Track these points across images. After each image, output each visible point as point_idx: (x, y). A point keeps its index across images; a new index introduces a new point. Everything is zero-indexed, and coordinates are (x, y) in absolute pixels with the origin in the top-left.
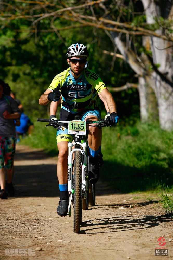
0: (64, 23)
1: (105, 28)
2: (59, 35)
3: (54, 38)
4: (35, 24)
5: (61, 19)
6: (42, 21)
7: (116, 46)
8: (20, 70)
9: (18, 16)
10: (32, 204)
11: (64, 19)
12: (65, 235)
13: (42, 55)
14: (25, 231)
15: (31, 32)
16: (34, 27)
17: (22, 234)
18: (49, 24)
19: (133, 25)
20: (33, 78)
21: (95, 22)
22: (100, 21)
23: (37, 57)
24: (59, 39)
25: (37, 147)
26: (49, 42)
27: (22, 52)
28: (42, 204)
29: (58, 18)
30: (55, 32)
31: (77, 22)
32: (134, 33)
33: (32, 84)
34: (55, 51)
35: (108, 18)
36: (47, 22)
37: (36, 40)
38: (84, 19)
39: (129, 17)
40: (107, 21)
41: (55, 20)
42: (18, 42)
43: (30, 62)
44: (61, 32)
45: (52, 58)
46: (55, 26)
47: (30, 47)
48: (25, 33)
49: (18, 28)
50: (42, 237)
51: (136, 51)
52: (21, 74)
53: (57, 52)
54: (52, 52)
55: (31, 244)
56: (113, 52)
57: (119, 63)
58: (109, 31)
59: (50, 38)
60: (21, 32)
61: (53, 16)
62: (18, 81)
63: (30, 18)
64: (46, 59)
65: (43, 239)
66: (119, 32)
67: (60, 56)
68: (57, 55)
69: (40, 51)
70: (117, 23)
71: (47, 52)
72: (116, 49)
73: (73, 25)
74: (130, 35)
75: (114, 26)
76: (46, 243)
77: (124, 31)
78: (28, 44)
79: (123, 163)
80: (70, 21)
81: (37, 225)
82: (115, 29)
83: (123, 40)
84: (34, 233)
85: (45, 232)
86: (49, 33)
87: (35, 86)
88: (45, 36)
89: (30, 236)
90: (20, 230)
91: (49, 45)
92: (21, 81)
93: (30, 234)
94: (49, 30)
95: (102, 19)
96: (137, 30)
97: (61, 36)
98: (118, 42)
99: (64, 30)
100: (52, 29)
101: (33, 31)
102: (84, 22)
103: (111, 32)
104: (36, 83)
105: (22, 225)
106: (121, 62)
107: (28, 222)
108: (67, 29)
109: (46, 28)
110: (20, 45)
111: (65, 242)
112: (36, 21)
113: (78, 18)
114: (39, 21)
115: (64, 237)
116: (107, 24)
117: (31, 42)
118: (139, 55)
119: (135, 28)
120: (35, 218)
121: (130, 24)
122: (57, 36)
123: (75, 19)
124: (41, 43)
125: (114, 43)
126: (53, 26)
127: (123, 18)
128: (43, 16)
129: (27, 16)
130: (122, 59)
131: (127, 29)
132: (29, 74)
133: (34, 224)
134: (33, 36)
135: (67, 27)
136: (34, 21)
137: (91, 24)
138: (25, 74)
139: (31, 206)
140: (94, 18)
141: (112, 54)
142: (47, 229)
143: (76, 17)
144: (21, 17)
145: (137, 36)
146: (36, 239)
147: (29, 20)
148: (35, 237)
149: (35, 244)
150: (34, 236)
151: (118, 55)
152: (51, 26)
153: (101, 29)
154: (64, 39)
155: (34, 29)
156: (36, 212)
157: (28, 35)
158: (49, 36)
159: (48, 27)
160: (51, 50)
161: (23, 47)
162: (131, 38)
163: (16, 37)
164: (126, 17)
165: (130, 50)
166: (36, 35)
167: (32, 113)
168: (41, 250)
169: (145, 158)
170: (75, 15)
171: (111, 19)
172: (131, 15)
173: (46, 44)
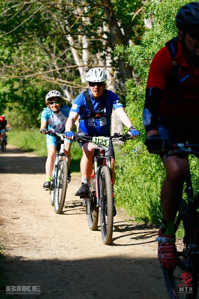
0: (37, 81)
1: (59, 84)
2: (34, 87)
3: (31, 88)
4: (22, 81)
5: (36, 79)
8: (13, 105)
9: (13, 76)
10: (17, 177)
11: (37, 78)
13: (25, 97)
14: (13, 192)
15: (19, 85)
16: (21, 82)
18: (29, 81)
19: (74, 83)
20: (20, 109)
21: (54, 81)
22: (56, 80)
23: (22, 98)
24: (35, 89)
26: (29, 90)
30: (32, 85)
31: (44, 80)
32: (74, 87)
33: (19, 112)
34: (32, 95)
35: (61, 78)
36: (28, 79)
37: (22, 89)
38: (48, 79)
39: (72, 78)
40: (60, 80)
41: (33, 79)
42: (13, 90)
43: (18, 101)
44: (36, 85)
45: (30, 99)
46: (33, 82)
47: (19, 93)
48: (16, 85)
49: (13, 83)
52: (13, 107)
53: (33, 96)
54: (31, 96)
58: (61, 86)
59: (30, 89)
60: (14, 85)
61: (31, 77)
62: (12, 111)
64: (27, 100)
66: (67, 86)
67: (34, 98)
68: (33, 98)
69: (24, 95)
70: (66, 81)
71: (27, 96)
72: (64, 95)
73: (42, 82)
74: (72, 88)
75: (64, 83)
76: (24, 198)
77: (69, 86)
80: (41, 80)
82: (65, 85)
83: (69, 91)
84: (17, 193)
86: (30, 86)
87: (21, 114)
88: (27, 87)
89: (15, 195)
91: (29, 92)
95: (57, 79)
96: (76, 86)
97: (35, 87)
98: (66, 92)
99: (37, 84)
100: (31, 83)
101: (20, 85)
103: (63, 87)
104: (21, 112)
106: (67, 103)
108: (39, 84)
109: (28, 83)
112: (22, 79)
116: (60, 82)
117: (19, 90)
119: (75, 85)
121: (73, 82)
122: (33, 88)
123: (43, 79)
124: (25, 91)
125: (64, 92)
126: (31, 82)
127: (69, 79)
130: (68, 101)
131: (71, 85)
134: (20, 87)
135: (38, 83)
137: (52, 82)
138: (15, 107)
140: (53, 78)
143: (44, 78)
144: (15, 77)
145: (76, 88)
147: (19, 78)
149: (19, 199)
151: (66, 99)
153: (57, 84)
154: (37, 89)
155: (21, 83)
156: (19, 182)
160: (30, 95)
161: (15, 93)
162: (73, 90)
163: (11, 87)
164: (71, 78)
165: (73, 96)
166: (22, 87)
167: (18, 128)
168: (22, 202)
169: (78, 154)
170: (43, 76)
171: (63, 79)
172: (73, 78)
173: (27, 91)
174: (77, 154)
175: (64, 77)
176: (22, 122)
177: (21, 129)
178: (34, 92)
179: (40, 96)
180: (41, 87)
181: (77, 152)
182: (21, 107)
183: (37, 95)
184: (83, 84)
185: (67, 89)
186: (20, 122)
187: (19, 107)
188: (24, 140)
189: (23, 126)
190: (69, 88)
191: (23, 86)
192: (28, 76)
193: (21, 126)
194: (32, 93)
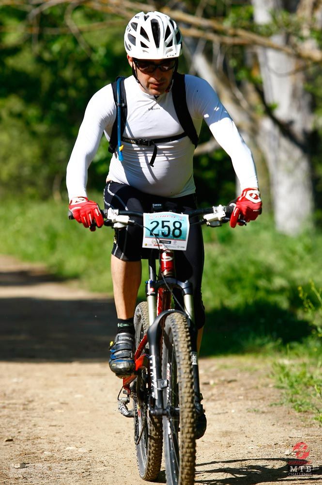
2: (81, 39)
3: (70, 45)
4: (35, 17)
5: (87, 9)
8: (2, 106)
11: (92, 9)
13: (47, 78)
16: (33, 22)
18: (62, 17)
19: (227, 24)
20: (27, 123)
24: (82, 47)
26: (60, 53)
29: (80, 7)
30: (72, 34)
31: (117, 15)
32: (228, 40)
34: (74, 69)
36: (57, 12)
38: (130, 10)
39: (220, 8)
40: (177, 15)
41: (75, 9)
43: (22, 92)
45: (65, 85)
46: (75, 21)
47: (24, 63)
48: (14, 34)
52: (4, 114)
53: (78, 74)
54: (68, 73)
59: (65, 45)
60: (5, 33)
63: (24, 4)
64: (54, 88)
66: (200, 38)
67: (82, 82)
68: (76, 79)
69: (43, 70)
70: (197, 20)
71: (56, 74)
73: (109, 20)
74: (222, 45)
75: (189, 26)
77: (211, 36)
80: (104, 13)
83: (209, 55)
86: (64, 35)
87: (31, 139)
91: (60, 59)
92: (5, 129)
94: (61, 29)
96: (235, 35)
97: (86, 42)
100: (68, 27)
101: (30, 31)
102: (130, 15)
104: (34, 134)
108: (98, 29)
110: (3, 58)
112: (36, 11)
113: (121, 7)
114: (42, 12)
117: (26, 53)
118: (239, 84)
119: (231, 31)
121: (221, 23)
122: (76, 42)
123: (114, 10)
124: (47, 56)
126: (69, 22)
127: (210, 10)
131: (216, 32)
132: (20, 115)
134: (29, 40)
136: (32, 11)
138: (11, 114)
140: (150, 8)
143: (115, 6)
144: (7, 2)
145: (234, 45)
147: (22, 9)
152: (65, 21)
154: (93, 50)
155: (32, 26)
158: (61, 41)
159: (58, 22)
160: (64, 67)
161: (11, 62)
162: (224, 50)
164: (215, 9)
166: (35, 39)
167: (23, 191)
169: (243, 288)
171: (185, 11)
172: (226, 5)
173: (55, 56)
174: (237, 287)
176: (35, 170)
177: (32, 197)
178: (79, 58)
179: (101, 72)
180: (105, 39)
181: (239, 280)
182: (33, 112)
184: (261, 29)
185: (201, 45)
186: (27, 171)
188: (44, 237)
189: (41, 182)
190: (209, 43)
191: (40, 37)
193: (33, 184)
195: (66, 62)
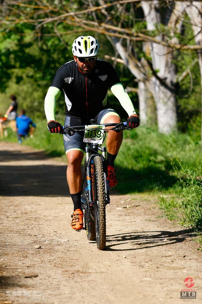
0: (67, 28)
1: (106, 33)
2: (62, 39)
3: (57, 42)
4: (39, 28)
5: (64, 24)
6: (45, 26)
7: (117, 50)
8: (23, 73)
9: (22, 20)
10: (32, 203)
11: (67, 24)
12: (64, 234)
13: (45, 58)
14: (24, 229)
15: (34, 36)
16: (38, 31)
17: (21, 232)
18: (52, 28)
19: (134, 31)
20: (36, 81)
21: (97, 27)
22: (101, 26)
23: (40, 60)
24: (62, 43)
25: (39, 148)
26: (52, 46)
27: (26, 55)
28: (42, 204)
29: (61, 23)
30: (57, 36)
31: (79, 27)
32: (134, 39)
33: (35, 86)
34: (58, 54)
35: (109, 23)
36: (50, 26)
37: (40, 44)
38: (86, 24)
39: (130, 23)
40: (108, 26)
41: (58, 24)
42: (22, 46)
43: (33, 65)
44: (64, 37)
45: (54, 61)
46: (58, 30)
47: (34, 51)
48: (29, 37)
49: (22, 32)
50: (41, 236)
51: (136, 56)
52: (24, 76)
53: (60, 56)
54: (55, 56)
55: (31, 242)
56: (114, 56)
57: (119, 67)
58: (110, 36)
59: (53, 42)
60: (25, 36)
61: (56, 21)
62: (21, 83)
63: (34, 22)
64: (49, 63)
65: (42, 237)
66: (120, 38)
68: (59, 59)
69: (43, 55)
70: (119, 29)
71: (49, 56)
72: (117, 54)
73: (75, 30)
74: (131, 41)
75: (115, 31)
76: (45, 241)
77: (125, 36)
78: (31, 48)
79: (121, 165)
80: (73, 26)
81: (37, 223)
82: (117, 35)
83: (124, 45)
84: (33, 231)
85: (44, 230)
86: (52, 37)
87: (38, 88)
88: (49, 40)
89: (29, 234)
90: (20, 228)
91: (52, 49)
92: (24, 84)
93: (29, 233)
94: (52, 34)
95: (103, 25)
96: (137, 36)
97: (64, 40)
98: (119, 47)
99: (66, 35)
100: (55, 33)
101: (37, 35)
102: (86, 27)
103: (113, 38)
104: (39, 86)
105: (22, 224)
106: (122, 67)
107: (28, 220)
108: (70, 34)
109: (49, 32)
110: (24, 48)
111: (63, 240)
112: (40, 25)
113: (80, 23)
114: (42, 26)
115: (62, 236)
116: (108, 30)
117: (35, 46)
118: (139, 60)
119: (135, 34)
120: (35, 217)
121: (131, 30)
122: (60, 41)
123: (78, 24)
124: (45, 47)
125: (115, 48)
126: (56, 31)
127: (125, 24)
128: (47, 20)
129: (31, 21)
130: (122, 64)
131: (128, 34)
132: (32, 77)
133: (34, 222)
134: (36, 40)
135: (69, 32)
136: (37, 25)
137: (93, 29)
138: (28, 76)
139: (31, 205)
140: (96, 24)
141: (113, 58)
142: (46, 228)
143: (78, 22)
144: (26, 21)
145: (137, 41)
146: (35, 237)
147: (33, 24)
148: (35, 235)
149: (35, 242)
150: (33, 234)
151: (119, 60)
152: (53, 30)
153: (103, 34)
154: (67, 44)
155: (37, 33)
156: (35, 211)
157: (31, 38)
158: (52, 40)
159: (51, 31)
160: (53, 53)
161: (27, 50)
162: (132, 43)
163: (20, 40)
164: (127, 23)
165: (131, 55)
166: (39, 39)
167: (34, 115)
168: (40, 248)
169: (143, 160)
170: (77, 20)
171: (113, 24)
172: (132, 21)
173: (49, 48)
175: (116, 20)
176: (40, 104)
177: (39, 117)
178: (61, 48)
181: (141, 156)
182: (38, 75)
183: (67, 53)
184: (150, 33)
186: (36, 104)
187: (35, 76)
188: (45, 136)
190: (125, 40)
192: (50, 20)
193: (39, 110)
194: (59, 49)
195: (55, 51)
